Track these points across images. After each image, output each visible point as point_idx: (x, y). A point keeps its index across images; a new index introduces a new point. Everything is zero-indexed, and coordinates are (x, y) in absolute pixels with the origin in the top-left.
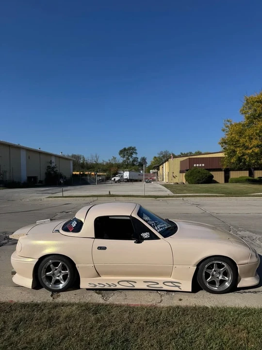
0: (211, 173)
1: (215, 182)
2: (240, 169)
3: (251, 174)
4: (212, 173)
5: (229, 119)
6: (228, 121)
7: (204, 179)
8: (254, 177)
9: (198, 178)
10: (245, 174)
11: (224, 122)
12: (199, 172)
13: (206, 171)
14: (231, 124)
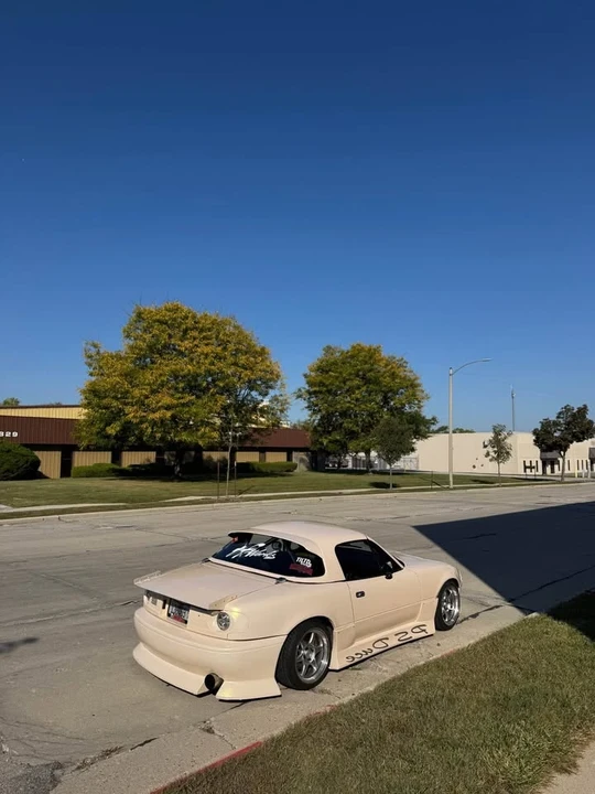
0: (36, 453)
1: (41, 476)
2: (98, 449)
3: (116, 458)
4: (38, 454)
5: (96, 342)
6: (95, 346)
7: (22, 470)
8: (120, 464)
9: (6, 466)
10: (105, 458)
11: (84, 345)
12: (9, 451)
13: (25, 451)
14: (98, 353)
